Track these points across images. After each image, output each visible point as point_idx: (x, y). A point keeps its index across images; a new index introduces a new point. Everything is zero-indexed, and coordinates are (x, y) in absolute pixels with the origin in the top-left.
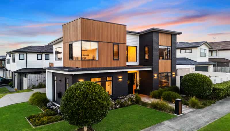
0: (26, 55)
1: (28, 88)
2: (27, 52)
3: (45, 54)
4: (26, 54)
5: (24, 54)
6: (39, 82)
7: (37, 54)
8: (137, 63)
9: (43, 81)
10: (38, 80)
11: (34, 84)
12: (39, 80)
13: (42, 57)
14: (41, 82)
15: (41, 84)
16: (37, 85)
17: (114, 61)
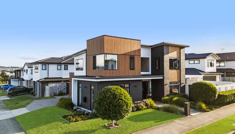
0: (48, 66)
1: (50, 95)
2: (48, 63)
3: (64, 65)
4: (48, 64)
5: (46, 65)
6: (60, 90)
7: (58, 65)
8: (150, 73)
9: (63, 90)
10: (58, 89)
11: (55, 92)
12: (60, 89)
13: (62, 67)
14: (61, 90)
15: (61, 92)
16: (58, 93)
17: (130, 71)
